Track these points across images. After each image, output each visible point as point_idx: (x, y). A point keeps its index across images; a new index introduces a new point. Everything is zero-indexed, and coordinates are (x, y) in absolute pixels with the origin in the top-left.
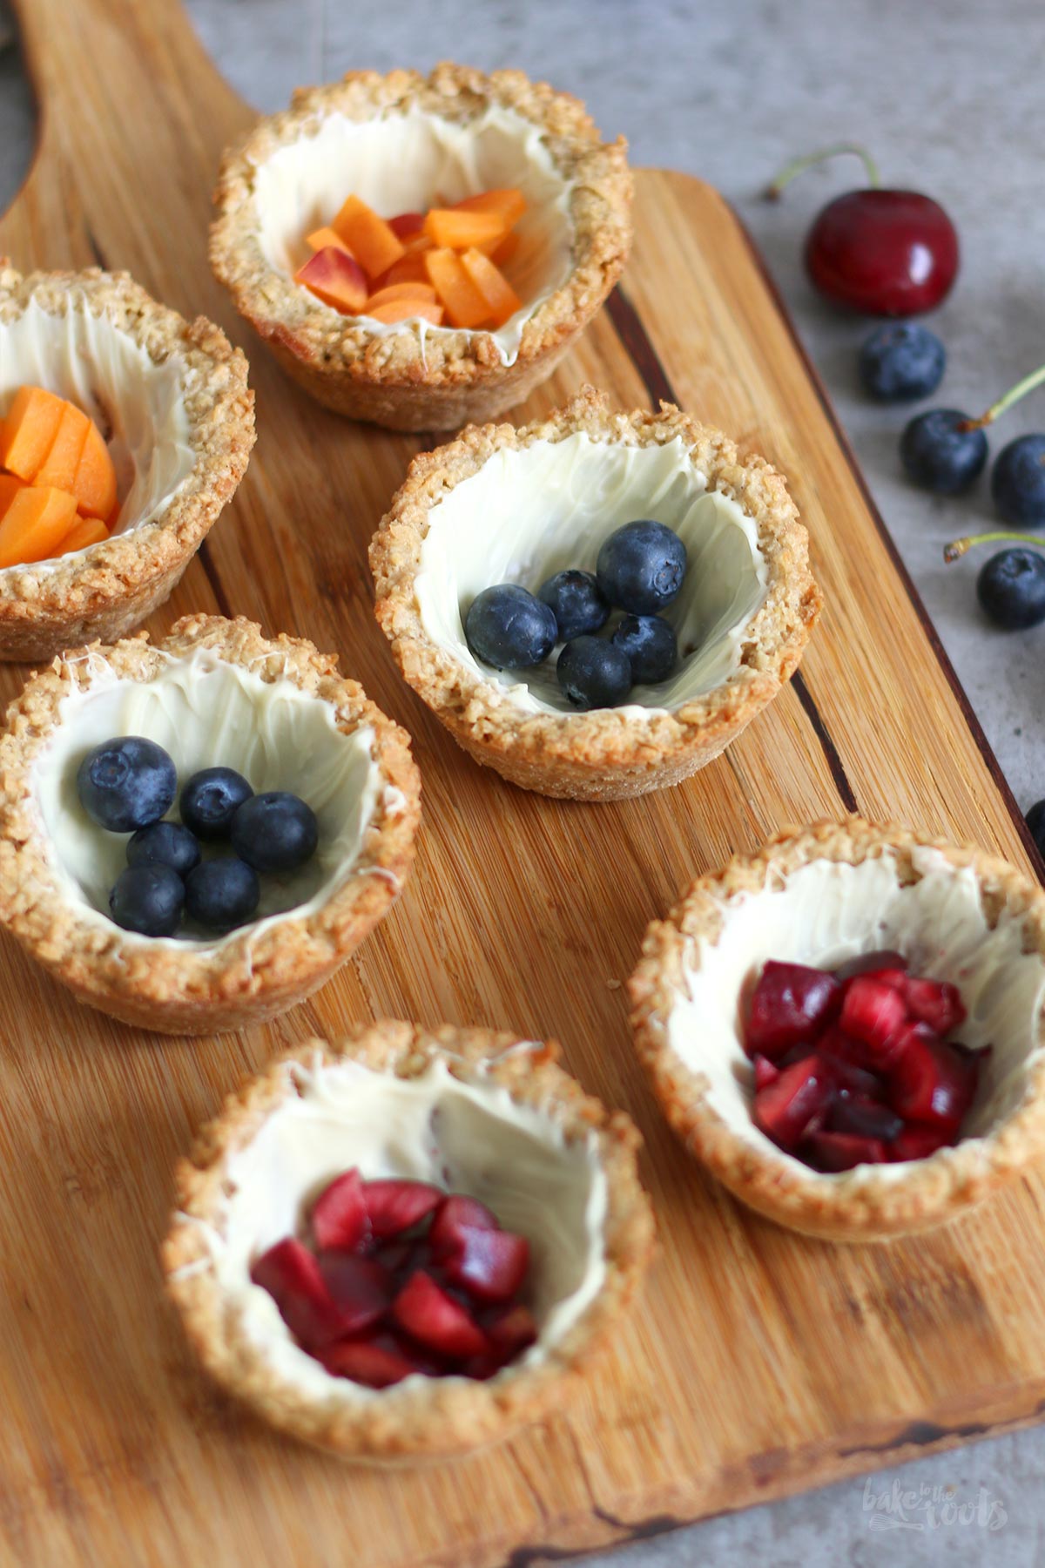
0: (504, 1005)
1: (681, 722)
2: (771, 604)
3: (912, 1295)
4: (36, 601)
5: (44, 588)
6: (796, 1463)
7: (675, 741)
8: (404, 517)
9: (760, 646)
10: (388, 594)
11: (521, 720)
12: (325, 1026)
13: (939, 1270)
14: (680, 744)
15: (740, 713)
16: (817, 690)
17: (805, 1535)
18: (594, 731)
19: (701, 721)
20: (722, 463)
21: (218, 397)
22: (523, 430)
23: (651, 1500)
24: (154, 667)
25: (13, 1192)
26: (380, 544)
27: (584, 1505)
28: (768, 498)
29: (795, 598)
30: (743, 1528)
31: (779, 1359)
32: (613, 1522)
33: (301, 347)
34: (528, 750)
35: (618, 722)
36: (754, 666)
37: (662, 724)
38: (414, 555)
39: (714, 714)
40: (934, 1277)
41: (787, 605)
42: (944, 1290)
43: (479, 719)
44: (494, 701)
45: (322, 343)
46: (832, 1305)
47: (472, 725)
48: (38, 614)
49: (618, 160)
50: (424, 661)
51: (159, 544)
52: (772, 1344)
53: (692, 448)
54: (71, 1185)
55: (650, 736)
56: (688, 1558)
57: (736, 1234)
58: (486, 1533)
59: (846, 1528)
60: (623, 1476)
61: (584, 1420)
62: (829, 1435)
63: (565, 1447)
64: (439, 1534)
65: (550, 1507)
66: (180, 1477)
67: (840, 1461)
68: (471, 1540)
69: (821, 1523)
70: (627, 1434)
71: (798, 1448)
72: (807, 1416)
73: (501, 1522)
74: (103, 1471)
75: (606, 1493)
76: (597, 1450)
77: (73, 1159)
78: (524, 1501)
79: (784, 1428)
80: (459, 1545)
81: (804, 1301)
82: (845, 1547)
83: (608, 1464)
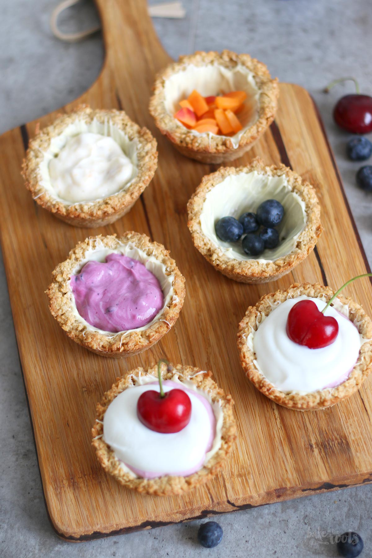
0: (217, 344)
1: (276, 265)
2: (307, 229)
3: (329, 444)
4: (87, 213)
5: (90, 210)
6: (288, 492)
7: (273, 270)
8: (199, 195)
9: (302, 242)
10: (192, 219)
11: (228, 261)
12: (163, 346)
13: (338, 437)
14: (275, 272)
15: (293, 264)
16: (321, 253)
17: (291, 512)
18: (249, 266)
19: (282, 265)
20: (297, 184)
21: (147, 153)
22: (238, 169)
23: (245, 499)
24: (116, 245)
25: (67, 390)
26: (191, 203)
27: (225, 500)
28: (309, 196)
29: (314, 228)
30: (273, 508)
31: (287, 460)
32: (233, 505)
33: (173, 139)
34: (229, 270)
35: (257, 263)
36: (300, 249)
37: (270, 265)
38: (201, 207)
39: (286, 264)
40: (336, 439)
41: (312, 230)
42: (338, 443)
43: (215, 259)
44: (221, 254)
45: (180, 137)
46: (305, 445)
47: (214, 261)
48: (88, 217)
49: (275, 85)
50: (201, 240)
51: (125, 198)
52: (286, 456)
53: (288, 179)
54: (84, 389)
55: (266, 269)
56: (255, 516)
57: (278, 421)
58: (195, 505)
59: (303, 511)
60: (237, 492)
61: (227, 474)
62: (300, 485)
63: (220, 481)
64: (181, 505)
65: (214, 499)
66: (107, 480)
67: (302, 493)
68: (190, 507)
69: (296, 509)
70: (240, 479)
71: (290, 488)
72: (293, 479)
73: (200, 502)
74: (85, 477)
75: (231, 497)
76: (230, 484)
77: (85, 381)
78: (207, 497)
79: (286, 481)
80: (187, 508)
81: (296, 444)
82: (302, 517)
83: (233, 488)
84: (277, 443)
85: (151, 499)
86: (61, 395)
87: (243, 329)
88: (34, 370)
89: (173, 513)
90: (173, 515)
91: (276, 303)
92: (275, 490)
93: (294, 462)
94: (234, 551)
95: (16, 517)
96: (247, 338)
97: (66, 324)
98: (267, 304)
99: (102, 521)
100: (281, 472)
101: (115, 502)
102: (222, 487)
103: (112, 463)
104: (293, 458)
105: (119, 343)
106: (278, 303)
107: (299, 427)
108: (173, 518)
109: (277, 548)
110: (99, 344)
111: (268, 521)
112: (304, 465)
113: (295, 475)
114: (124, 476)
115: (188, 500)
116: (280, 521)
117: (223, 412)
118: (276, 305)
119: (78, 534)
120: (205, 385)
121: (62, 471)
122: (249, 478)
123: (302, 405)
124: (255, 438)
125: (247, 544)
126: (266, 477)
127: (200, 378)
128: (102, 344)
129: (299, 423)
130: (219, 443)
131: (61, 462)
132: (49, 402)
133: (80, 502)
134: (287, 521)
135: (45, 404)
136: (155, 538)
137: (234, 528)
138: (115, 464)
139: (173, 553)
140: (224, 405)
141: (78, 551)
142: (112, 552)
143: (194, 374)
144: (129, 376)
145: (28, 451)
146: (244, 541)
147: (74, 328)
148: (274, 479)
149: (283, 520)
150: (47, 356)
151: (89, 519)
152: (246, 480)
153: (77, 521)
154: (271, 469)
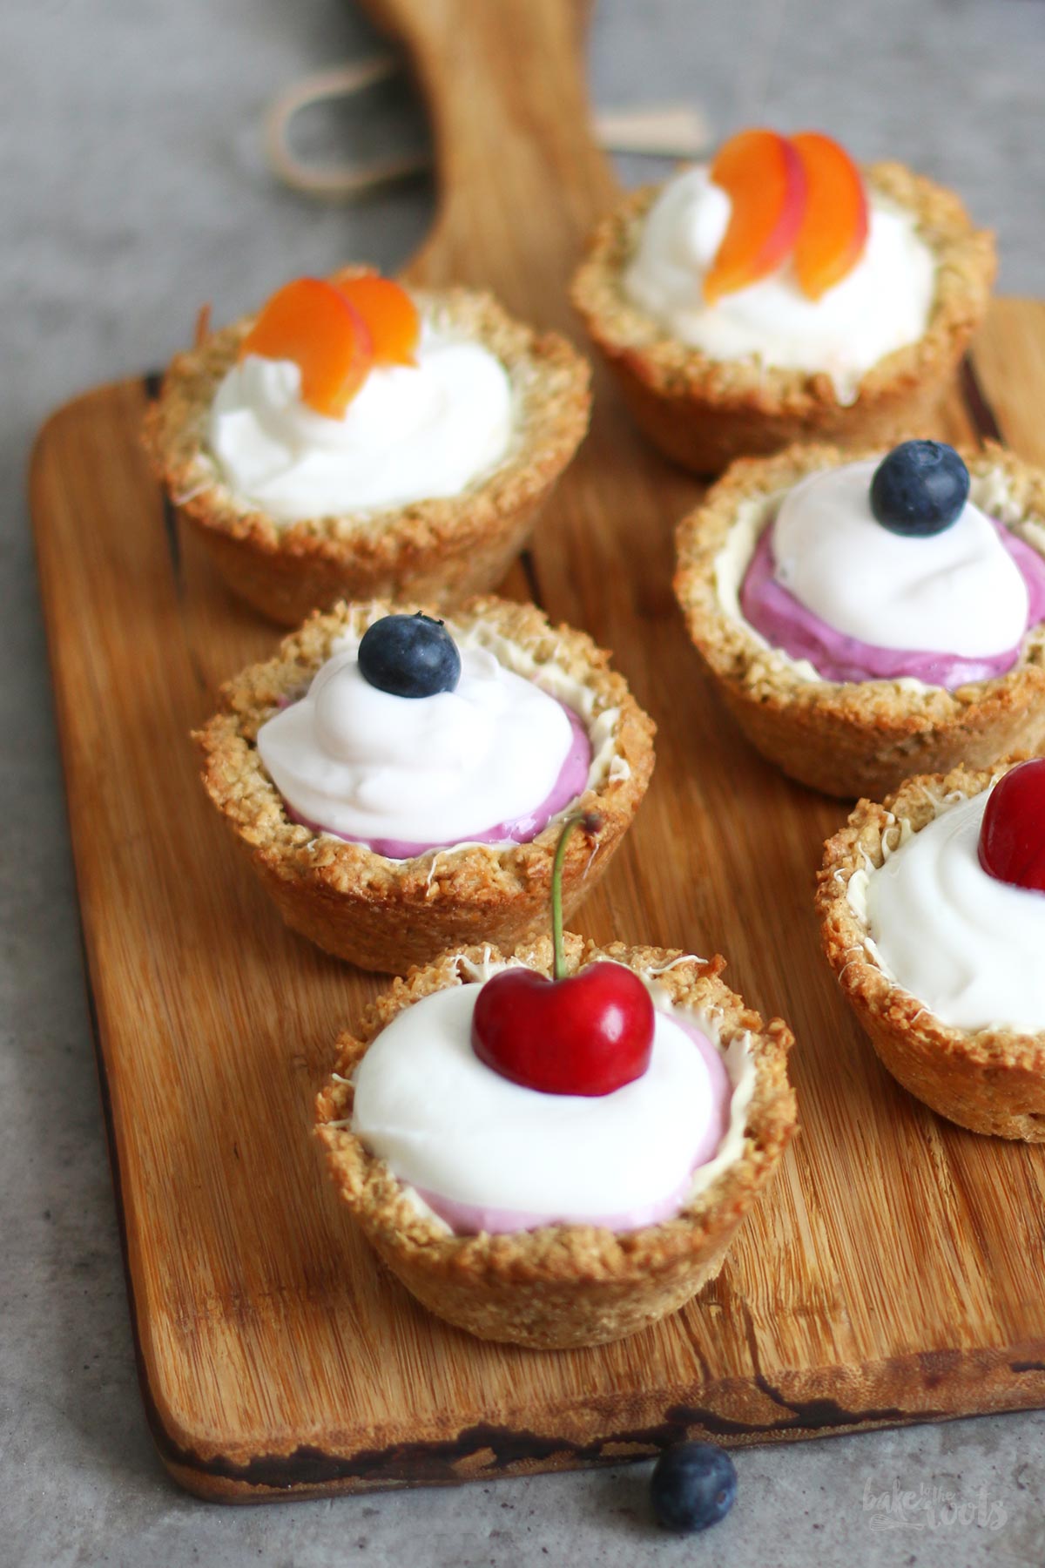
1: (957, 699)
4: (348, 543)
6: (966, 1368)
7: (947, 714)
11: (798, 686)
14: (951, 717)
17: (972, 1454)
19: (976, 699)
23: (816, 1381)
27: (749, 1373)
30: (911, 1441)
31: (966, 1277)
32: (775, 1396)
33: (646, 369)
34: (802, 708)
35: (893, 691)
37: (936, 698)
43: (758, 682)
44: (776, 668)
45: (667, 366)
46: (1028, 1239)
47: (752, 688)
48: (349, 556)
49: (983, 246)
51: (475, 507)
52: (961, 1264)
53: (1010, 481)
55: (924, 707)
56: (851, 1459)
57: (944, 1172)
58: (646, 1386)
59: (1014, 1453)
60: (791, 1355)
61: (760, 1305)
62: (1004, 1344)
63: (737, 1325)
64: (600, 1380)
65: (714, 1372)
66: (355, 1306)
67: (1013, 1378)
68: (630, 1390)
69: (991, 1446)
70: (803, 1321)
71: (970, 1351)
72: (984, 1327)
73: (662, 1378)
74: (281, 1294)
75: (771, 1366)
76: (768, 1330)
77: (304, 1041)
78: (688, 1364)
79: (959, 1333)
80: (618, 1392)
81: (1000, 1233)
82: (1011, 1469)
83: (778, 1344)
84: (935, 1228)
85: (500, 1362)
86: (218, 1074)
87: (837, 860)
88: (135, 1005)
89: (572, 1404)
90: (571, 1413)
91: (950, 797)
92: (920, 1355)
93: (988, 1283)
94: (772, 1551)
95: (37, 1428)
96: (847, 880)
97: (253, 824)
98: (918, 799)
99: (327, 1414)
100: (942, 1306)
101: (377, 1364)
102: (741, 1338)
103: (375, 1188)
104: (986, 1271)
105: (425, 872)
106: (958, 798)
107: (1012, 1189)
108: (572, 1423)
109: (918, 1549)
110: (359, 878)
111: (894, 1474)
112: (1020, 1291)
113: (989, 1317)
114: (412, 1226)
115: (622, 1369)
116: (934, 1477)
117: (756, 1065)
118: (951, 803)
119: (246, 1449)
120: (701, 994)
121: (204, 1275)
122: (834, 1320)
123: (1019, 1058)
124: (862, 1212)
125: (818, 1534)
126: (891, 1318)
127: (686, 977)
128: (367, 877)
129: (1011, 1180)
130: (736, 1146)
131: (205, 1250)
132: (178, 1091)
133: (259, 1361)
134: (959, 1477)
135: (163, 1097)
136: (504, 1506)
137: (777, 1488)
138: (386, 1191)
139: (564, 1549)
140: (760, 1046)
141: (242, 1530)
142: (356, 1538)
143: (666, 965)
144: (452, 958)
145: (93, 1254)
146: (808, 1526)
147: (281, 838)
148: (920, 1324)
149: (943, 1475)
150: (182, 969)
151: (287, 1408)
152: (825, 1323)
153: (246, 1411)
154: (909, 1297)
